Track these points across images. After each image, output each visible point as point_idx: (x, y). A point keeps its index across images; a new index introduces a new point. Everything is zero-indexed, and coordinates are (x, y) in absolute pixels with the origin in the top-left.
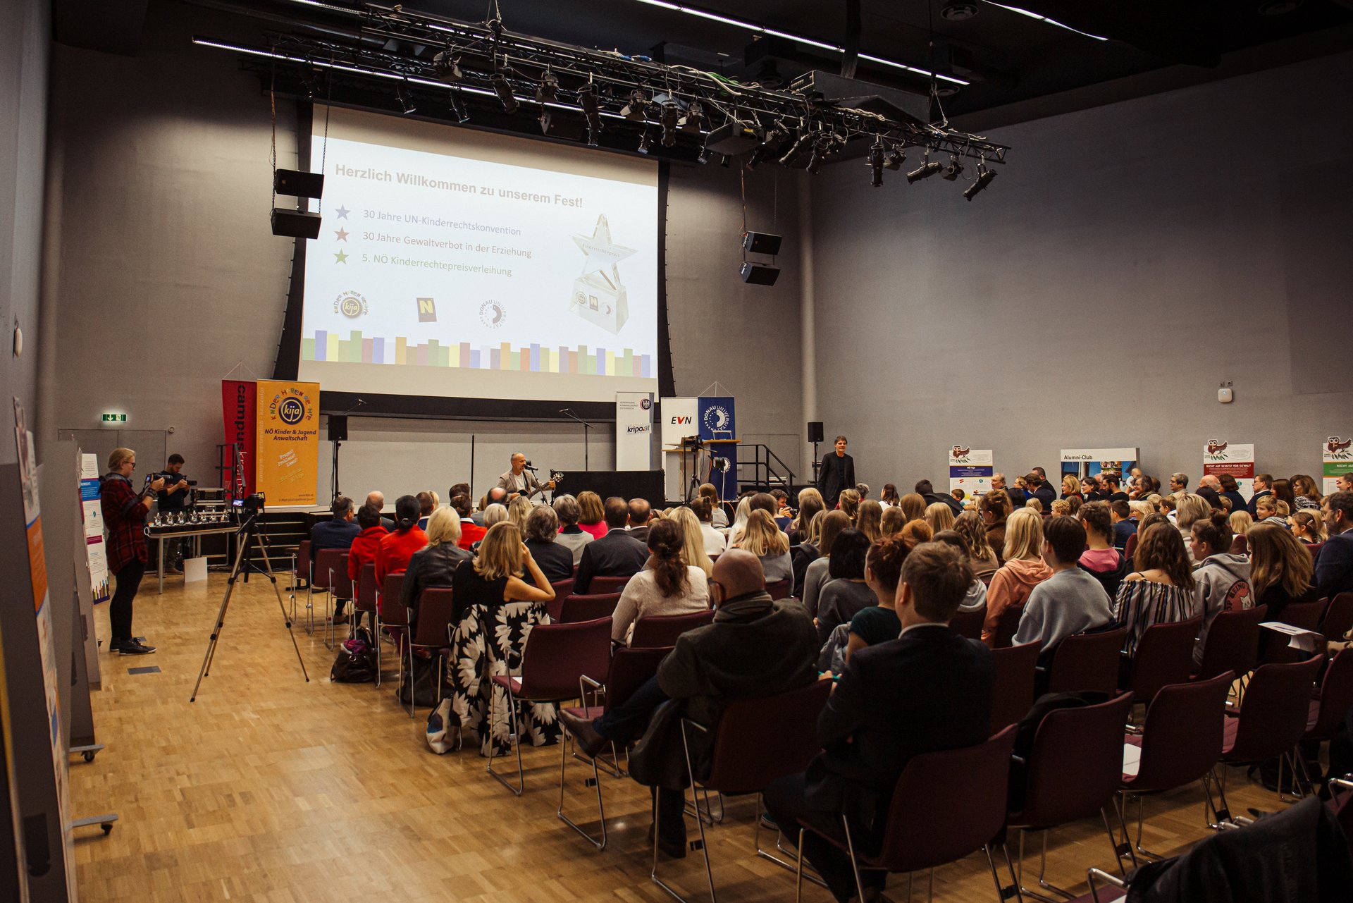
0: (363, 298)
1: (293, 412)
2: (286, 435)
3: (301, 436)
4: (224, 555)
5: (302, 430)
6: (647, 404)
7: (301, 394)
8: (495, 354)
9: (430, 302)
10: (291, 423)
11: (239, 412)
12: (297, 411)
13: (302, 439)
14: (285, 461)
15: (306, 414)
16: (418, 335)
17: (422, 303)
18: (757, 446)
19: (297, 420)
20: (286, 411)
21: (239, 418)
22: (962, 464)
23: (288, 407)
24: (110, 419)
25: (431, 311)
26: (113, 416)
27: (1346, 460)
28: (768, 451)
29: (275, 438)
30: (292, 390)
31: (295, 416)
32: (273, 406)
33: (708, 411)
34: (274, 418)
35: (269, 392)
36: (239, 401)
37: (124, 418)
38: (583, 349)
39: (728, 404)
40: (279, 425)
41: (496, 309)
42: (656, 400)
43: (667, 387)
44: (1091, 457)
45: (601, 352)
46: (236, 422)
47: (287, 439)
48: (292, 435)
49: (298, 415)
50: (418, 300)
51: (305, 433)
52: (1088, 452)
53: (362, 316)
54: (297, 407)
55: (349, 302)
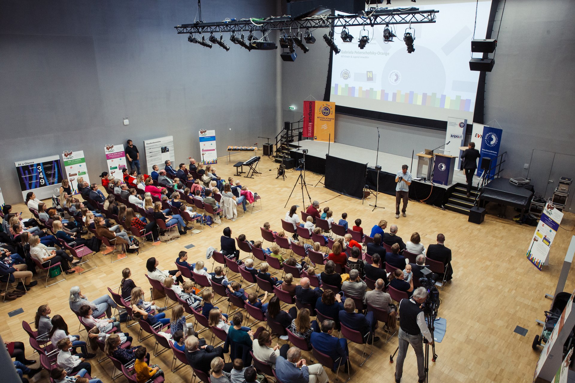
0: (349, 72)
1: (326, 111)
3: (329, 120)
6: (462, 125)
7: (329, 106)
8: (395, 95)
9: (371, 73)
10: (326, 115)
11: (310, 111)
12: (328, 112)
13: (329, 121)
14: (323, 127)
15: (331, 113)
16: (367, 86)
17: (368, 73)
20: (324, 111)
21: (310, 113)
25: (371, 76)
26: (291, 108)
29: (320, 120)
30: (326, 104)
31: (327, 113)
32: (320, 109)
34: (320, 113)
35: (319, 105)
36: (310, 107)
38: (434, 95)
39: (499, 133)
40: (322, 115)
41: (397, 75)
43: (479, 117)
45: (443, 97)
47: (324, 120)
48: (326, 119)
50: (367, 72)
51: (330, 119)
53: (349, 79)
54: (328, 110)
55: (345, 73)
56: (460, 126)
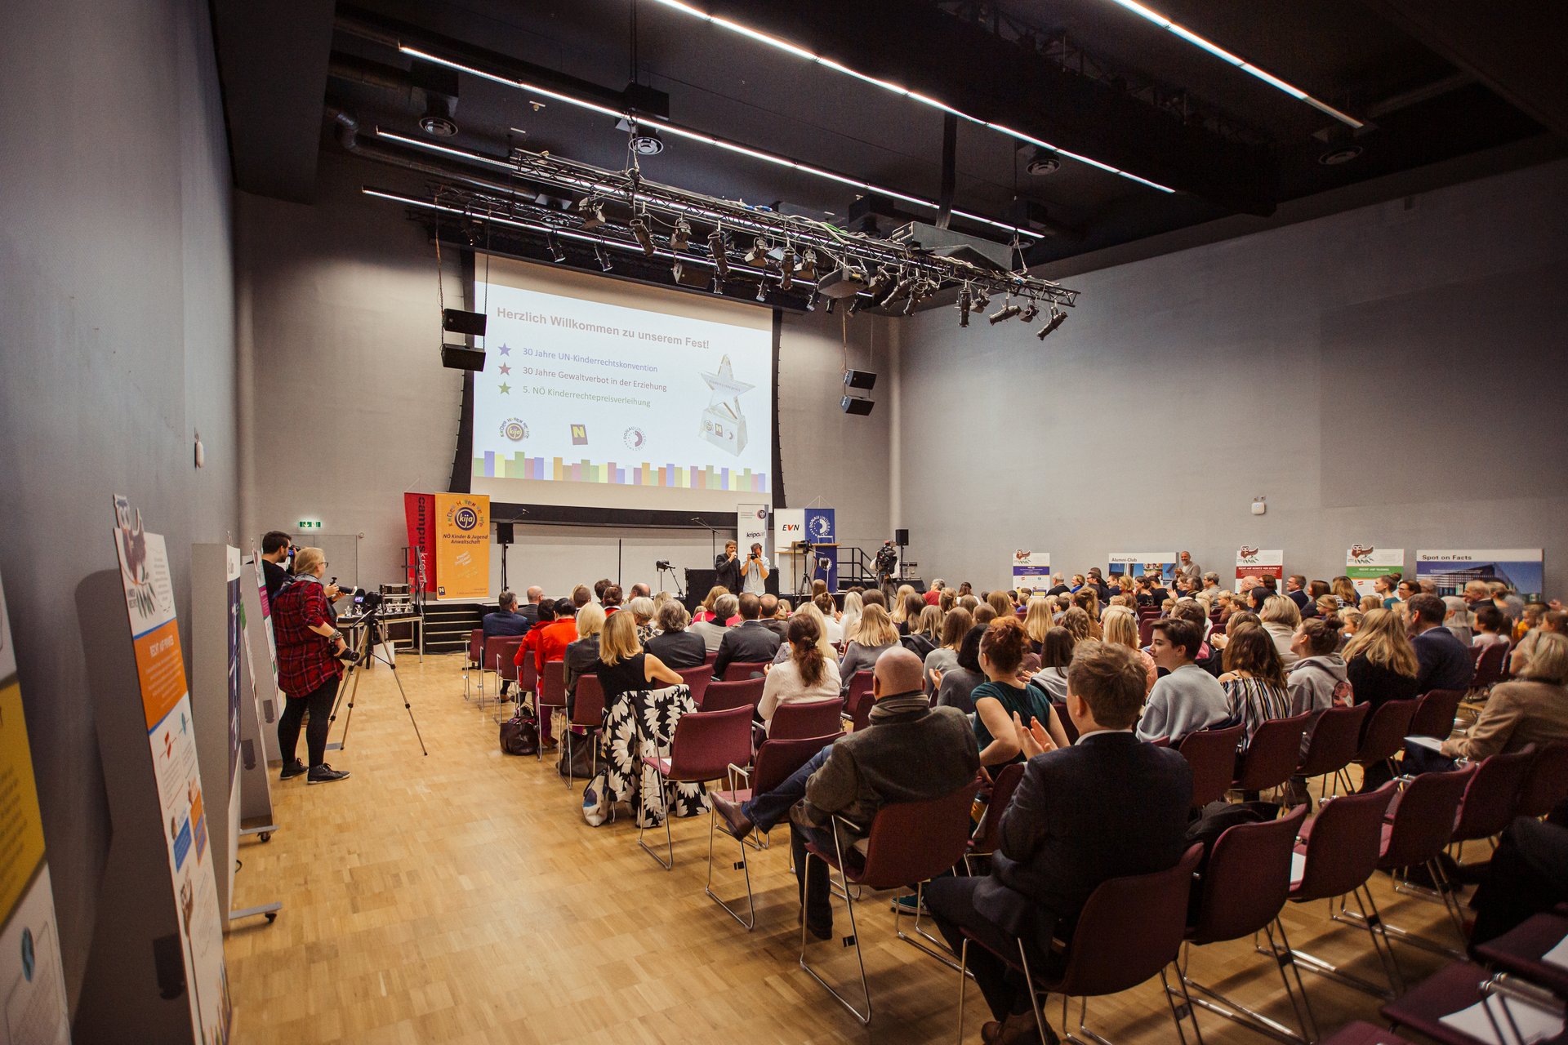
0: (525, 424)
1: (467, 519)
2: (462, 539)
3: (475, 540)
4: (410, 640)
5: (475, 535)
6: (762, 514)
7: (474, 505)
8: (637, 472)
9: (582, 429)
10: (466, 529)
11: (420, 520)
12: (470, 520)
13: (475, 542)
14: (461, 561)
15: (479, 522)
16: (573, 456)
17: (575, 429)
18: (853, 549)
19: (470, 526)
20: (461, 519)
21: (420, 525)
22: (1024, 565)
23: (463, 516)
24: (307, 525)
25: (582, 435)
26: (308, 523)
27: (1368, 565)
28: (862, 553)
29: (453, 541)
30: (466, 501)
31: (469, 523)
32: (450, 515)
33: (813, 520)
34: (451, 525)
35: (447, 504)
36: (420, 511)
37: (319, 524)
38: (710, 468)
39: (829, 514)
40: (456, 531)
41: (638, 434)
42: (770, 511)
43: (779, 500)
44: (1135, 560)
45: (725, 471)
46: (418, 529)
47: (462, 542)
48: (466, 539)
49: (471, 523)
50: (572, 426)
51: (478, 538)
52: (1132, 556)
53: (525, 439)
54: (470, 515)
55: (513, 428)
56: (760, 517)
